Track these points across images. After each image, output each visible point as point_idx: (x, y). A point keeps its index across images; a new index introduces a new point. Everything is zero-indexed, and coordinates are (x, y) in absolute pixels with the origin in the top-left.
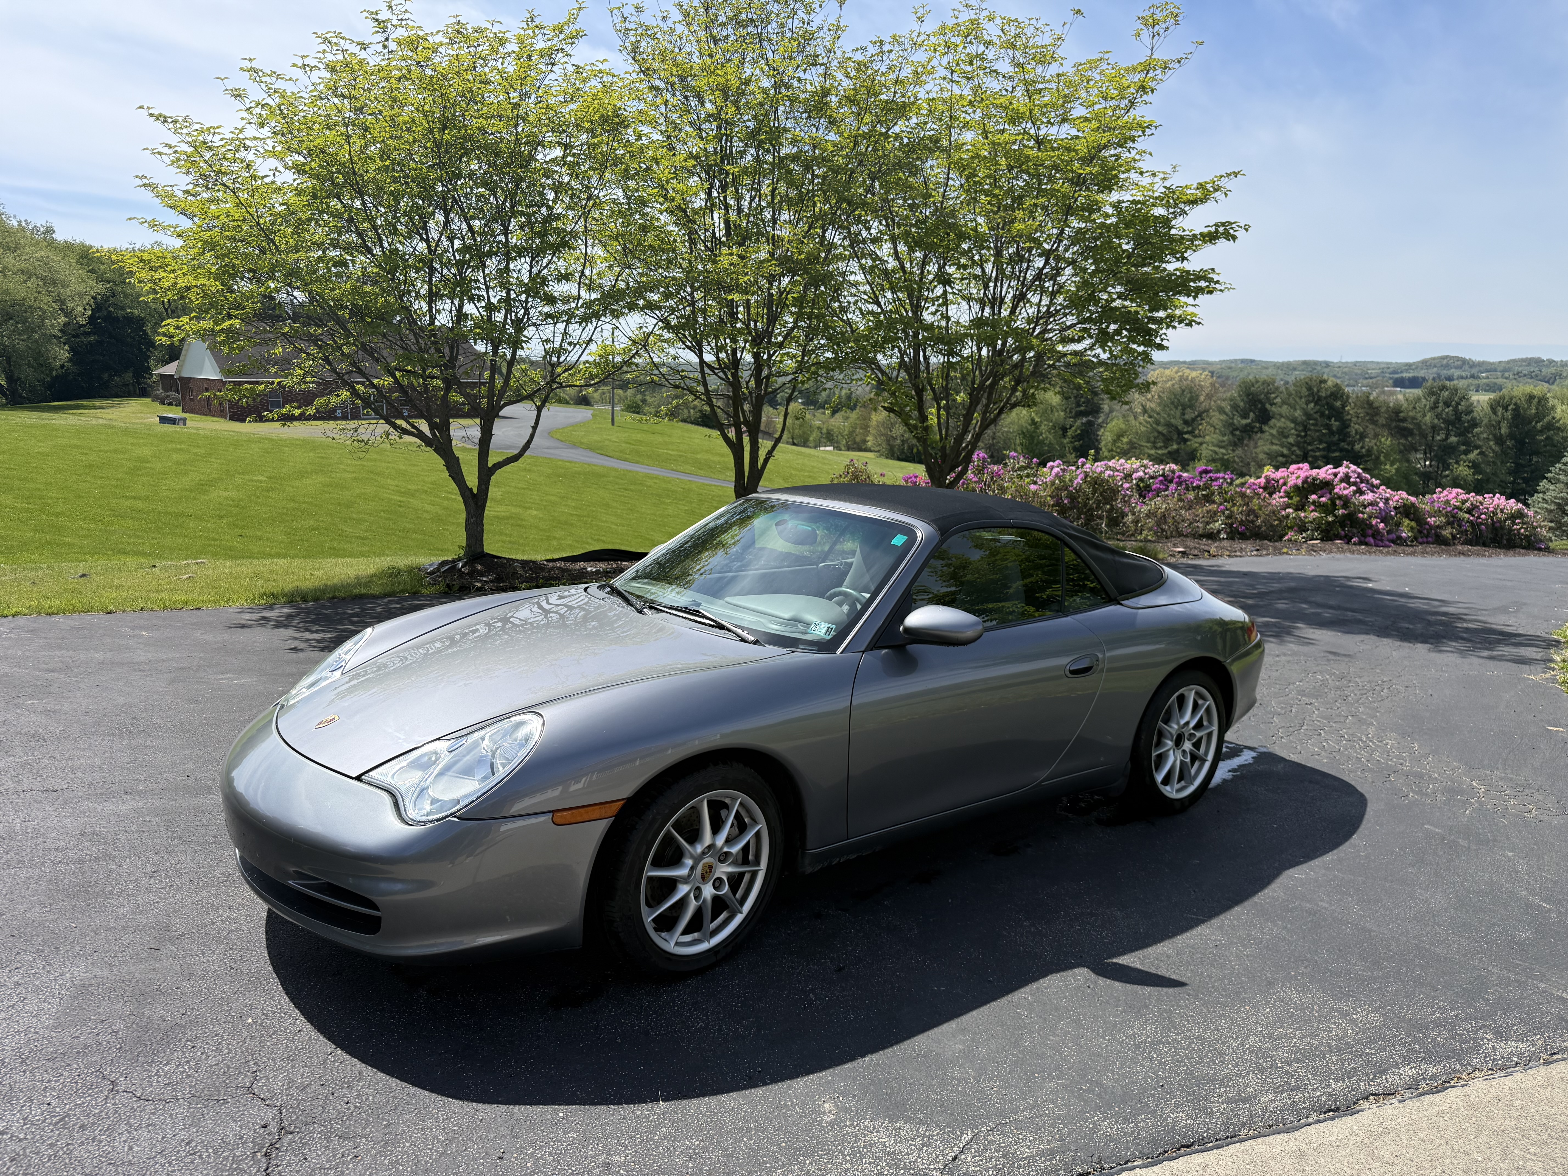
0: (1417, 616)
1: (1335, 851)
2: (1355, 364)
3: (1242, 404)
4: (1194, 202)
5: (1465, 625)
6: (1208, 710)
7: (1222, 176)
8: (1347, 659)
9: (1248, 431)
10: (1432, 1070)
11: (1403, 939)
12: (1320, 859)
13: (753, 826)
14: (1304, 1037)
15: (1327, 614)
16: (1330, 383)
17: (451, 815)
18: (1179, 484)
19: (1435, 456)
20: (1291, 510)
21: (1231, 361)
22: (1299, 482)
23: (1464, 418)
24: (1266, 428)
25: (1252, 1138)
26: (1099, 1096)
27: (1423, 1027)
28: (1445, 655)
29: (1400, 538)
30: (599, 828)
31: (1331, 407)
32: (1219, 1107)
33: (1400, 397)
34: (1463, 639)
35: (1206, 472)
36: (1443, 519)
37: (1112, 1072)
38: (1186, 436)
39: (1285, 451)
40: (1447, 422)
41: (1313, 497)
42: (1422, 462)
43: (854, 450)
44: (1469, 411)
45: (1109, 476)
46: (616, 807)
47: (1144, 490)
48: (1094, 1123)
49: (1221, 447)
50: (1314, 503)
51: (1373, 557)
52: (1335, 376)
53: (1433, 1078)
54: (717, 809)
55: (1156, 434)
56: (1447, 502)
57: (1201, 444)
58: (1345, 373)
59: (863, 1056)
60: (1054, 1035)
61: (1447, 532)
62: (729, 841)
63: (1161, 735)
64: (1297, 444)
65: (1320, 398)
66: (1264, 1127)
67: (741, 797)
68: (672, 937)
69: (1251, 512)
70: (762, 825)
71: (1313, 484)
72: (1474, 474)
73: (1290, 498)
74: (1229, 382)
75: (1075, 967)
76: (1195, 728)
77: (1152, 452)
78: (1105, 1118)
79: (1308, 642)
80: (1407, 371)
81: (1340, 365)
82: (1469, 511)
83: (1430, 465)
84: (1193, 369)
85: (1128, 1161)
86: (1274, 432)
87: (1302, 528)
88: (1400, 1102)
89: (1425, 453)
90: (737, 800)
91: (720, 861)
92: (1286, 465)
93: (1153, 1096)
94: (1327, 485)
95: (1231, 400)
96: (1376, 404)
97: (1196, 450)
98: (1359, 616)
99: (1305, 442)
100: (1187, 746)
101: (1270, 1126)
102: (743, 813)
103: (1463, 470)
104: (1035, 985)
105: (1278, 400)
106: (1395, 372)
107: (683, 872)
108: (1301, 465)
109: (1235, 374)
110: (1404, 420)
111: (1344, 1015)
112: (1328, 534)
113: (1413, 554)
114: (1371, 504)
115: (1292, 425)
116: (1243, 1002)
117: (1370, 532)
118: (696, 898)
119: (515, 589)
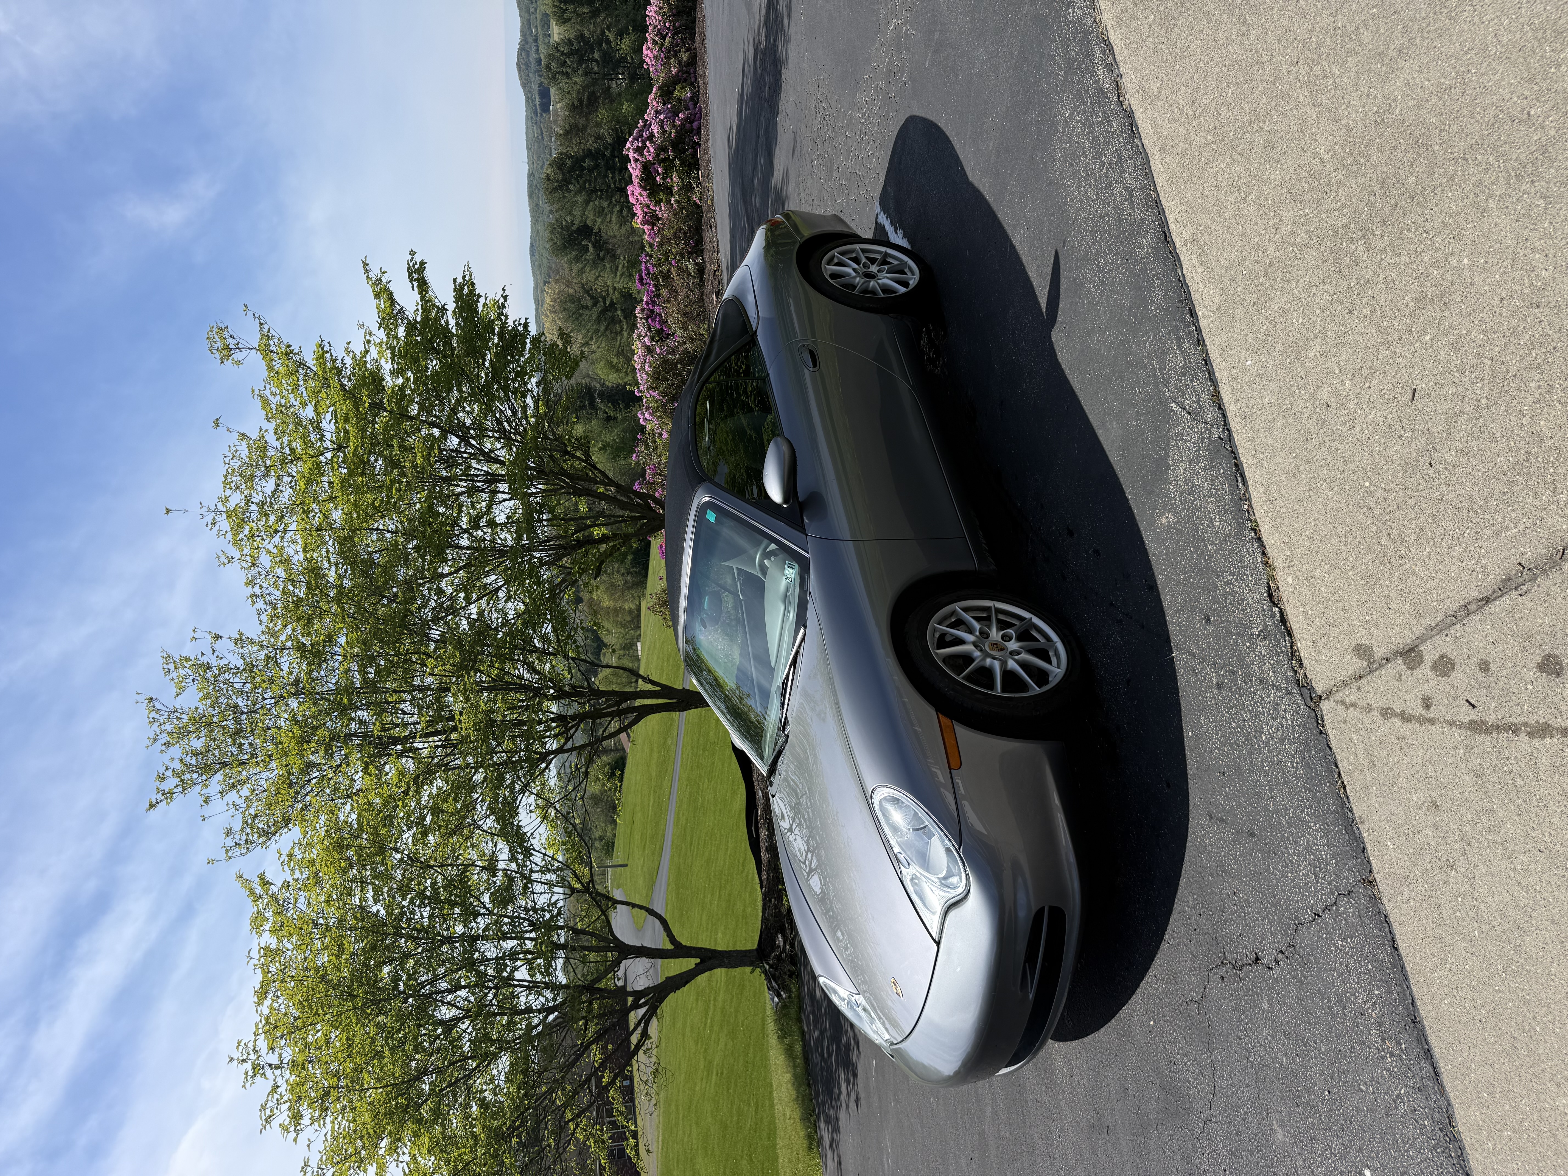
0: (758, 82)
1: (951, 139)
2: (529, 149)
3: (574, 253)
4: (392, 301)
5: (763, 38)
6: (843, 254)
7: (368, 277)
8: (798, 139)
9: (599, 245)
10: (1098, 54)
11: (1010, 81)
12: (958, 151)
13: (958, 614)
14: (1084, 153)
15: (762, 161)
16: (549, 171)
17: (958, 853)
18: (654, 303)
19: (613, 70)
20: (673, 199)
21: (533, 265)
22: (645, 193)
23: (576, 46)
24: (596, 229)
25: (1155, 187)
26: (1138, 308)
27: (1069, 62)
28: (790, 56)
29: (692, 98)
30: (963, 733)
31: (572, 169)
32: (1137, 215)
33: (559, 106)
34: (775, 40)
35: (641, 280)
36: (672, 61)
37: (1121, 300)
38: (608, 303)
39: (618, 208)
40: (581, 61)
41: (658, 179)
42: (620, 83)
43: (639, 621)
44: (570, 42)
45: (650, 367)
46: (945, 720)
47: (661, 336)
48: (1156, 309)
49: (617, 269)
50: (663, 179)
51: (710, 121)
52: (542, 167)
53: (1103, 53)
54: (943, 642)
55: (608, 332)
56: (656, 58)
57: (615, 289)
58: (539, 157)
59: (1127, 500)
60: (1100, 350)
61: (684, 56)
62: (971, 631)
63: (866, 291)
64: (609, 198)
65: (564, 180)
66: (1147, 179)
67: (933, 623)
68: (1052, 672)
69: (676, 236)
70: (957, 606)
71: (646, 180)
72: (629, 34)
73: (661, 201)
74: (554, 266)
75: (1052, 342)
76: (858, 263)
77: (625, 334)
78: (1152, 301)
79: (786, 175)
80: (533, 101)
81: (531, 163)
82: (664, 38)
83: (622, 74)
84: (543, 301)
85: (1179, 280)
86: (599, 220)
87: (688, 188)
88: (1121, 77)
89: (612, 79)
90: (936, 626)
91: (988, 637)
92: (630, 207)
93: (1134, 266)
94: (647, 168)
95: (571, 263)
96: (568, 128)
97: (622, 293)
98: (762, 132)
99: (607, 191)
100: (874, 268)
101: (1147, 174)
102: (948, 622)
103: (625, 45)
104: (1067, 372)
105: (568, 219)
106: (535, 112)
107: (997, 665)
108: (629, 193)
109: (545, 261)
110: (581, 101)
111: (1067, 123)
112: (692, 164)
113: (706, 85)
114: (661, 126)
115: (591, 204)
116: (1066, 203)
117: (688, 125)
118: (1019, 653)
119: (789, 910)
